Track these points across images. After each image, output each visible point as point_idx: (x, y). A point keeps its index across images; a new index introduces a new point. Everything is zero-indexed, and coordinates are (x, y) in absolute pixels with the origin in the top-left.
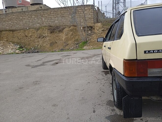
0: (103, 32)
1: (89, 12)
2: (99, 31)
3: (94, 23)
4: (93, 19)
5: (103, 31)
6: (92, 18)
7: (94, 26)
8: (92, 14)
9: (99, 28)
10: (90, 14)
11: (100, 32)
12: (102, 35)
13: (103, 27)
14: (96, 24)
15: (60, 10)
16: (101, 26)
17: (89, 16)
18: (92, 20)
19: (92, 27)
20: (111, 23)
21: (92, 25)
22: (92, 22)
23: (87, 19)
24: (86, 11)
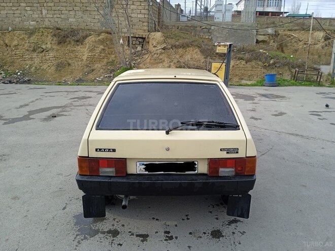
0: (163, 51)
1: (140, 8)
2: (157, 49)
3: (148, 32)
4: (147, 23)
5: (164, 49)
6: (146, 20)
7: (148, 38)
8: (146, 12)
9: (158, 43)
10: (142, 11)
11: (159, 52)
12: (161, 57)
13: (165, 42)
14: (153, 34)
16: (162, 38)
17: (139, 16)
18: (145, 24)
19: (145, 38)
20: (186, 31)
21: (145, 34)
22: (146, 28)
23: (135, 20)
24: (133, 4)
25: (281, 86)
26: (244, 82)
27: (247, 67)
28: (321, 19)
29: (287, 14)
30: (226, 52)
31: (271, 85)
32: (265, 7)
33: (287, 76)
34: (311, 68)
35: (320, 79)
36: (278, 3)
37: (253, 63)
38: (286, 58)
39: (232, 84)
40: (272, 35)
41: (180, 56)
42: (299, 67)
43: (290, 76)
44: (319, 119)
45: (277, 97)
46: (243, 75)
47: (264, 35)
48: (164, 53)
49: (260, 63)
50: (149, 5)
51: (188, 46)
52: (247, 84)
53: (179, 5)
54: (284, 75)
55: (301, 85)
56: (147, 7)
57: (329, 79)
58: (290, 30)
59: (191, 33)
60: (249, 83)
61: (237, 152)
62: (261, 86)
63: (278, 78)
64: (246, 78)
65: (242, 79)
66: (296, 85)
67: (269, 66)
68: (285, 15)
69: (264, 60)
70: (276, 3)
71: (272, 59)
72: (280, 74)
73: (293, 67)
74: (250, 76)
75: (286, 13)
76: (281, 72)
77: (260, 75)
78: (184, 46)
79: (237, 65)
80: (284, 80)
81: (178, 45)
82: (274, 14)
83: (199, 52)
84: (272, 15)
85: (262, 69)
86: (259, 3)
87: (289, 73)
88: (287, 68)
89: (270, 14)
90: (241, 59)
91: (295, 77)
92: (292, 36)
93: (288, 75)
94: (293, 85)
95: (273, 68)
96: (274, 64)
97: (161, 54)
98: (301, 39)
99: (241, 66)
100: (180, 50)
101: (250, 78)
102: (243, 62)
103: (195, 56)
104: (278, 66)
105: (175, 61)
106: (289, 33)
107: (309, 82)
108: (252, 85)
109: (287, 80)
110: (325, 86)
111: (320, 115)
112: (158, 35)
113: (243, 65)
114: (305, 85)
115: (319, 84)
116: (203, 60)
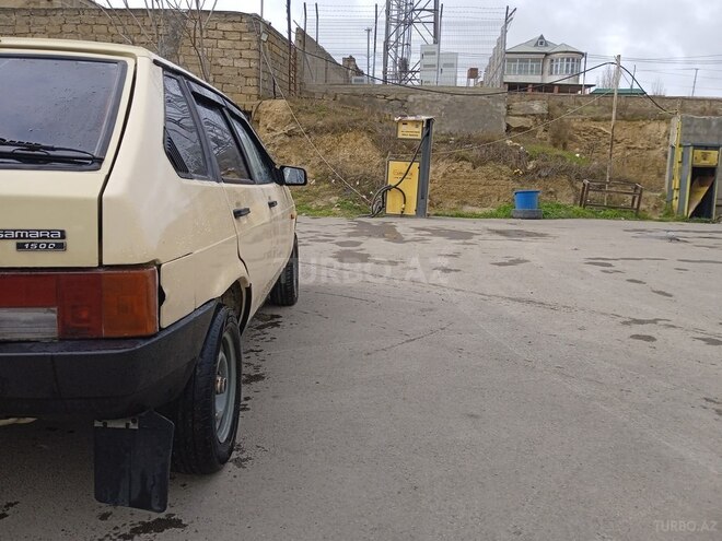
0: (288, 139)
1: (239, 45)
2: (274, 134)
3: (259, 98)
4: (255, 80)
5: (290, 134)
6: (252, 72)
7: (257, 111)
8: (254, 55)
9: (277, 122)
10: (244, 53)
11: (277, 141)
12: (282, 153)
13: (293, 120)
14: (268, 102)
15: (107, 22)
16: (286, 113)
17: (236, 64)
18: (252, 81)
19: (251, 112)
20: (354, 104)
21: (249, 105)
22: (253, 90)
23: (228, 73)
24: (224, 38)
25: (551, 218)
26: (467, 209)
27: (475, 177)
28: (663, 98)
29: (592, 89)
30: (419, 137)
31: (526, 216)
32: (546, 73)
33: (566, 198)
34: (619, 179)
35: (639, 205)
36: (573, 66)
37: (489, 168)
38: (564, 158)
39: (440, 213)
40: (542, 116)
41: (327, 152)
42: (592, 177)
43: (573, 197)
44: (604, 271)
45: (529, 234)
46: (467, 193)
47: (524, 116)
48: (289, 143)
49: (505, 168)
50: (259, 41)
51: (345, 130)
52: (474, 214)
53: (351, 59)
54: (558, 195)
55: (596, 216)
56: (255, 45)
57: (660, 205)
58: (595, 120)
59: (363, 108)
60: (479, 211)
61: (61, 247)
62: (506, 217)
63: (545, 201)
64: (475, 201)
65: (465, 203)
66: (584, 217)
67: (525, 174)
68: (588, 91)
69: (514, 161)
70: (567, 66)
71: (531, 159)
72: (551, 192)
73: (579, 178)
74: (482, 196)
75: (590, 86)
76: (551, 189)
77: (505, 195)
78: (337, 130)
79: (454, 171)
80: (558, 206)
81: (322, 128)
82: (563, 88)
83: (369, 144)
84: (559, 92)
85: (511, 181)
86: (532, 66)
87: (570, 191)
88: (565, 179)
89: (556, 88)
90: (463, 159)
91: (582, 200)
92: (600, 131)
93: (569, 196)
94: (578, 215)
95: (535, 181)
96: (536, 170)
97: (283, 145)
98: (619, 139)
99: (462, 174)
100: (327, 138)
101: (482, 200)
102: (468, 166)
103: (360, 152)
104: (544, 174)
105: (315, 161)
106: (593, 125)
107: (615, 210)
108: (486, 216)
109: (565, 206)
110: (650, 219)
111: (610, 265)
112: (279, 106)
113: (468, 171)
114: (606, 217)
115: (638, 215)
116: (378, 161)
